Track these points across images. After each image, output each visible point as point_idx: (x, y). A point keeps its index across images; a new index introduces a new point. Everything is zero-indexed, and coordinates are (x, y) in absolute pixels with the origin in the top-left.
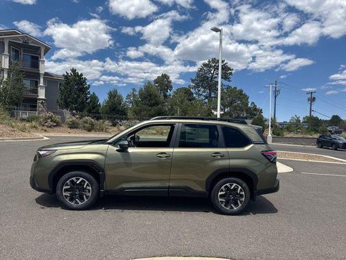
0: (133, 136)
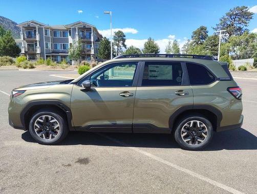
0: (102, 75)
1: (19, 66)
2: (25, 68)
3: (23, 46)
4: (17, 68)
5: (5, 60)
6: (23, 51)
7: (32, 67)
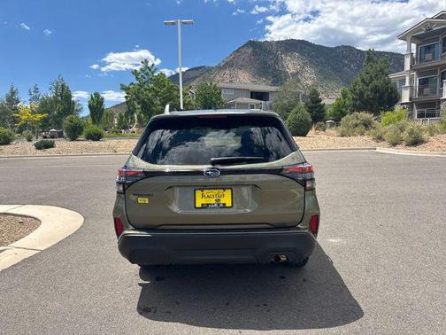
1: (380, 139)
2: (394, 144)
3: (407, 84)
4: (374, 143)
5: (355, 121)
6: (405, 98)
7: (416, 142)
